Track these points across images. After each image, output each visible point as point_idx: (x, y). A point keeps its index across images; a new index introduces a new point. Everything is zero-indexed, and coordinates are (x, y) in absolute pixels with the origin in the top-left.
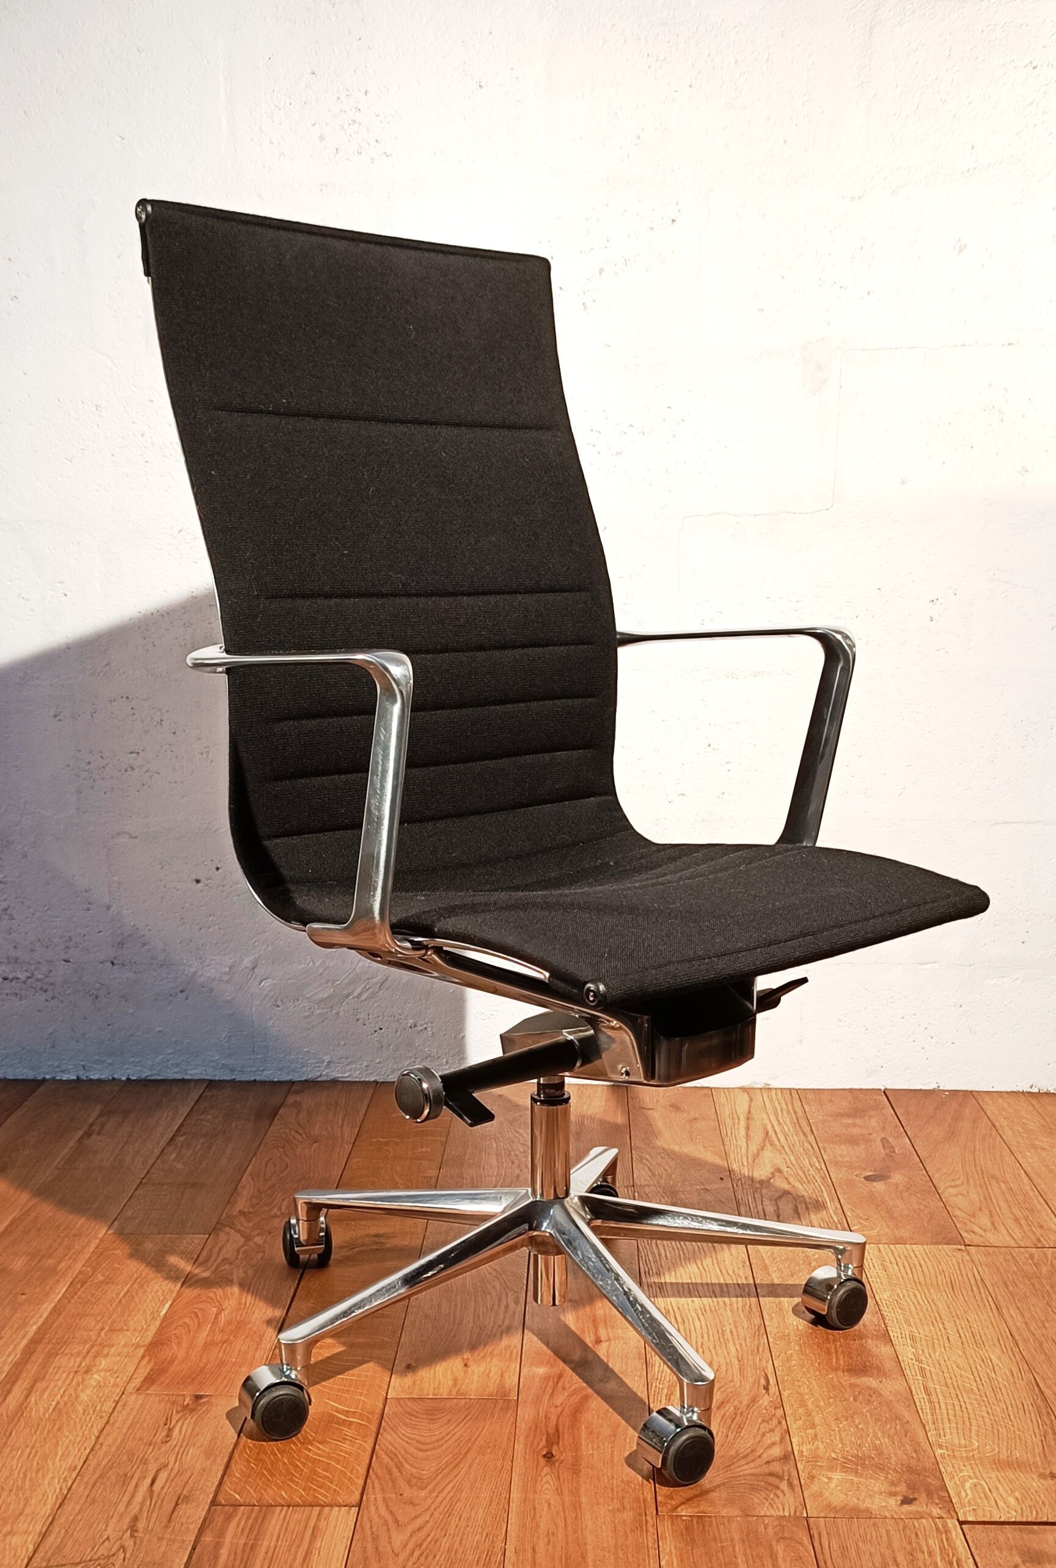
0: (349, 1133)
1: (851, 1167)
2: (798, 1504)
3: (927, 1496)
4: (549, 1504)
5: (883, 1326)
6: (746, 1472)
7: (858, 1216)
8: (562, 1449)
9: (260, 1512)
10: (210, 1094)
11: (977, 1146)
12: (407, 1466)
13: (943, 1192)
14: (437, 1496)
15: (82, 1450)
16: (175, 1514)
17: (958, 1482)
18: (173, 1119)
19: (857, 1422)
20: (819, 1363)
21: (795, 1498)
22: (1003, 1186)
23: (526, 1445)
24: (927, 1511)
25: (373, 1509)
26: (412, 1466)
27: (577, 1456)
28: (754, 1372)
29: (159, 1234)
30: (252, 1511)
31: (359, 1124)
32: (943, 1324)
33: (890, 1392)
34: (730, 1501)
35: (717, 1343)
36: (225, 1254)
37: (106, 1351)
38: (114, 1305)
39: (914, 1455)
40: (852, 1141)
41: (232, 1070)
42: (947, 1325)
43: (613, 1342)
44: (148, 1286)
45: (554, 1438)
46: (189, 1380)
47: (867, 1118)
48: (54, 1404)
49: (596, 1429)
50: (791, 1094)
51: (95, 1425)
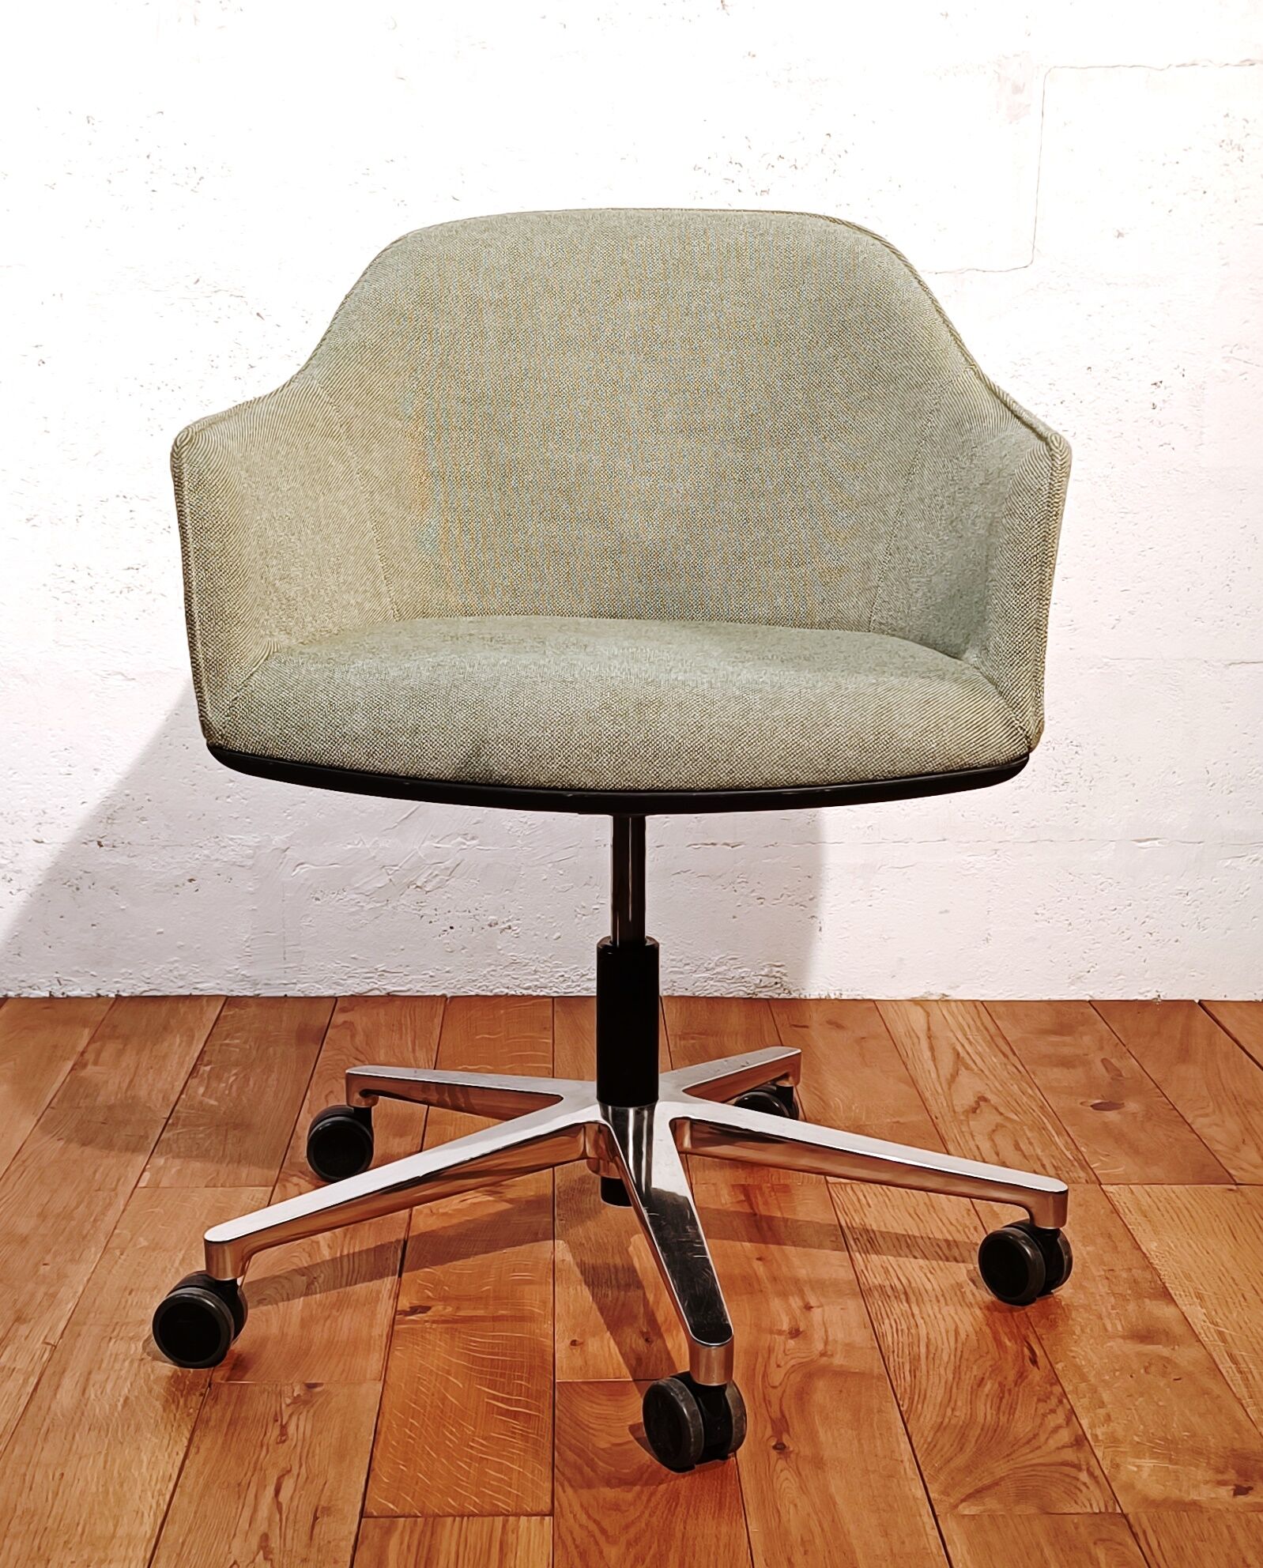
1: (1072, 1093)
2: (1107, 1499)
4: (796, 1506)
5: (1159, 1281)
6: (1033, 1461)
7: (1097, 1152)
8: (795, 1439)
9: (426, 1522)
10: (231, 1013)
11: (1221, 1066)
13: (1193, 1122)
15: (174, 1454)
16: (316, 1530)
18: (190, 1043)
19: (1156, 1399)
20: (1091, 1329)
21: (1101, 1491)
25: (570, 1517)
26: (604, 1462)
27: (816, 1446)
28: (1013, 1341)
30: (416, 1522)
31: (435, 1049)
33: (1188, 1361)
34: (1021, 1497)
38: (170, 1275)
39: (1237, 1437)
40: (1066, 1063)
41: (255, 983)
43: (828, 1308)
45: (781, 1425)
46: (293, 1365)
47: (1077, 1035)
48: (122, 1400)
49: (832, 1412)
50: (976, 1007)
51: (182, 1425)
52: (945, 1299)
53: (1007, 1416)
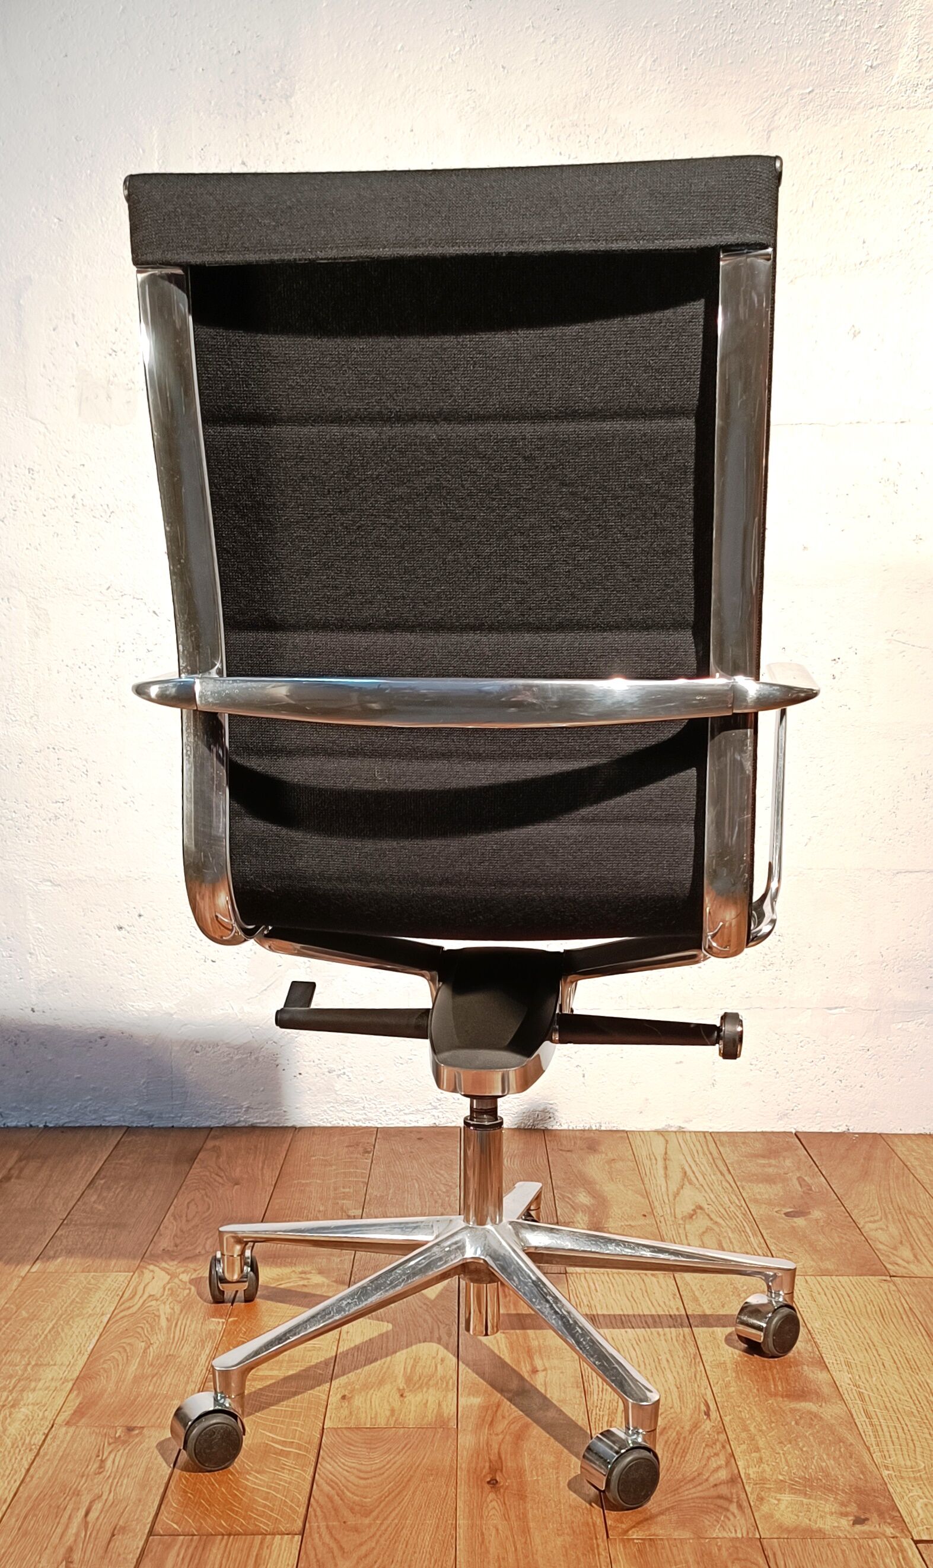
0: (270, 1177)
1: (770, 1203)
2: (749, 1525)
3: (879, 1516)
4: (497, 1530)
5: (817, 1353)
6: (695, 1495)
7: (782, 1250)
8: (506, 1476)
9: (200, 1539)
10: (129, 1139)
11: (891, 1184)
12: (348, 1494)
13: (864, 1227)
14: (382, 1524)
15: (12, 1481)
16: (112, 1544)
17: (909, 1503)
18: (92, 1164)
19: (801, 1445)
20: (758, 1390)
21: (746, 1520)
22: (921, 1220)
23: (468, 1474)
24: (880, 1530)
25: (316, 1536)
26: (353, 1493)
27: (522, 1482)
28: (693, 1397)
29: (83, 1272)
30: (192, 1540)
31: (279, 1167)
32: (877, 1350)
33: (831, 1416)
34: (682, 1524)
35: (654, 1371)
36: (150, 1290)
37: (33, 1384)
38: (39, 1341)
39: (862, 1477)
40: (769, 1180)
41: (150, 1117)
42: (881, 1351)
43: (549, 1372)
44: (74, 1322)
45: (497, 1464)
47: (781, 1158)
50: (707, 1137)
51: (24, 1459)
53: (679, 1458)
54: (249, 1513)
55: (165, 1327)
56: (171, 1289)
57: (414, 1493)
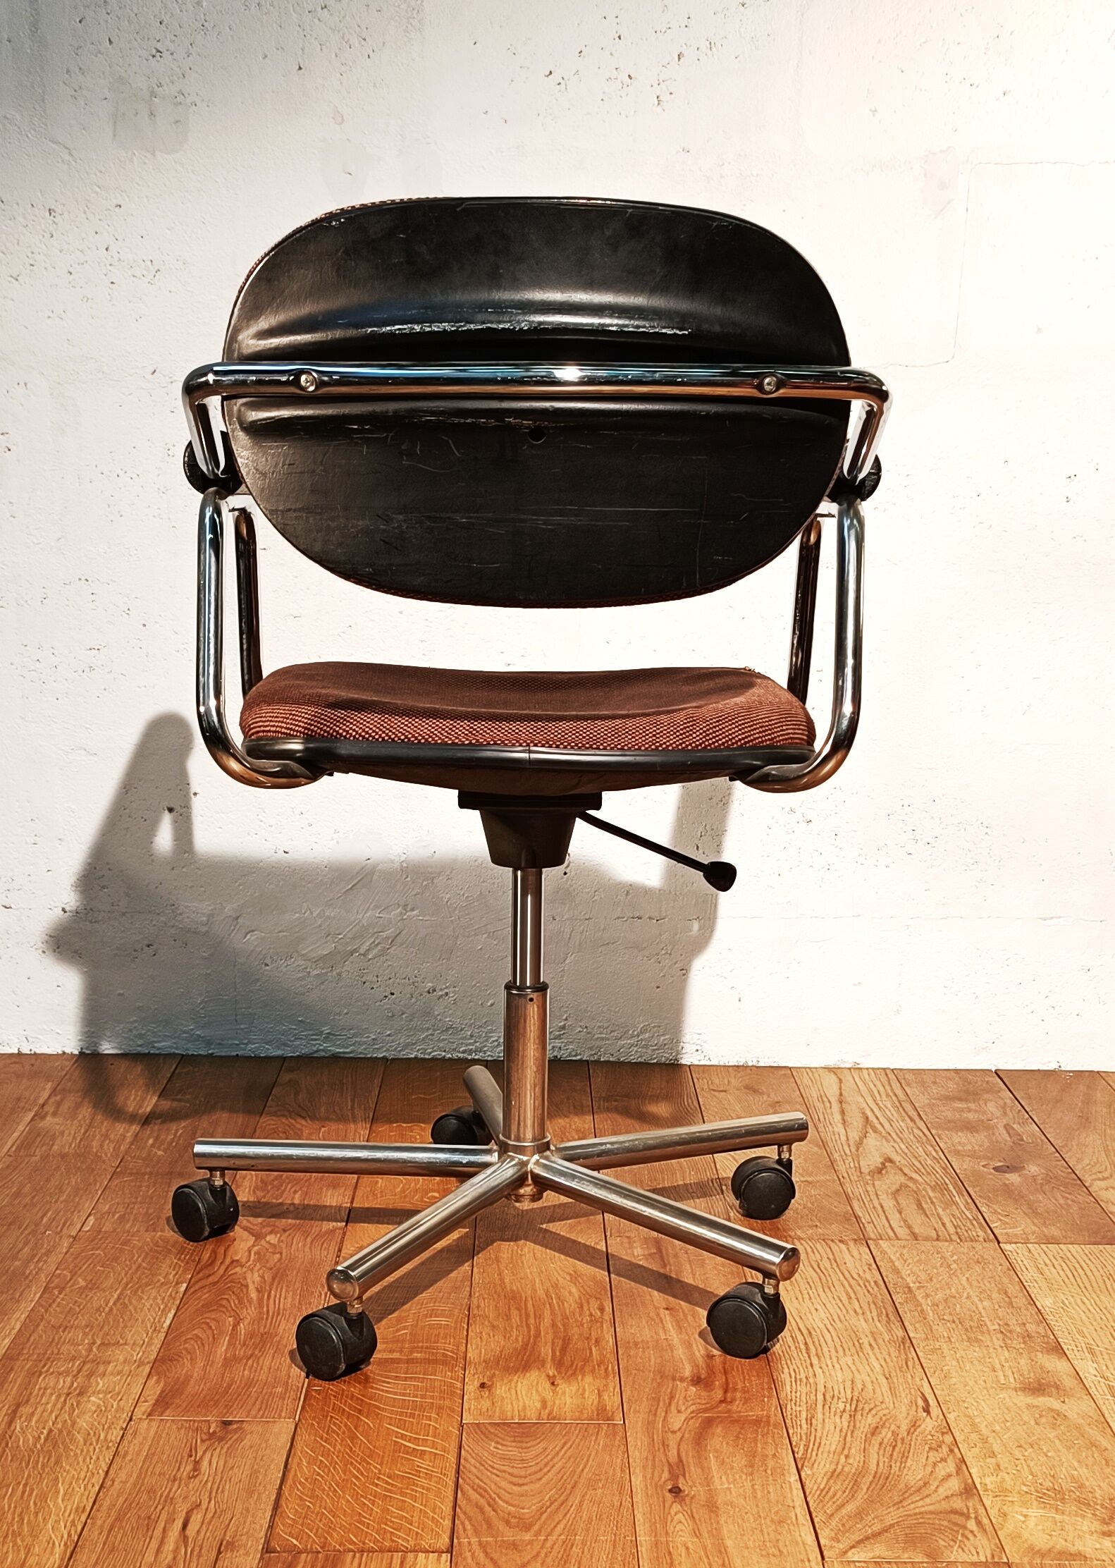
1: (973, 1155)
2: (993, 1547)
4: (687, 1549)
5: (1052, 1337)
6: (922, 1509)
8: (690, 1482)
9: (327, 1559)
10: (184, 1070)
12: (501, 1503)
13: (1091, 1186)
14: (546, 1540)
15: (90, 1486)
16: (220, 1563)
18: (143, 1100)
19: (1045, 1450)
20: (987, 1381)
21: (987, 1539)
23: (645, 1477)
25: (467, 1554)
26: (507, 1502)
27: (709, 1490)
28: (907, 1391)
29: (147, 1231)
30: (317, 1558)
31: (373, 1107)
33: (1077, 1413)
34: (910, 1544)
36: (233, 1254)
37: (101, 1368)
38: (103, 1315)
40: (969, 1127)
41: (209, 1043)
44: (143, 1293)
45: (678, 1469)
46: (212, 1403)
47: (981, 1102)
48: (45, 1432)
49: (728, 1458)
50: (886, 1075)
51: (101, 1458)
52: (844, 1350)
53: (898, 1464)
54: (383, 1526)
55: (255, 1298)
56: (257, 1253)
57: (581, 1503)
